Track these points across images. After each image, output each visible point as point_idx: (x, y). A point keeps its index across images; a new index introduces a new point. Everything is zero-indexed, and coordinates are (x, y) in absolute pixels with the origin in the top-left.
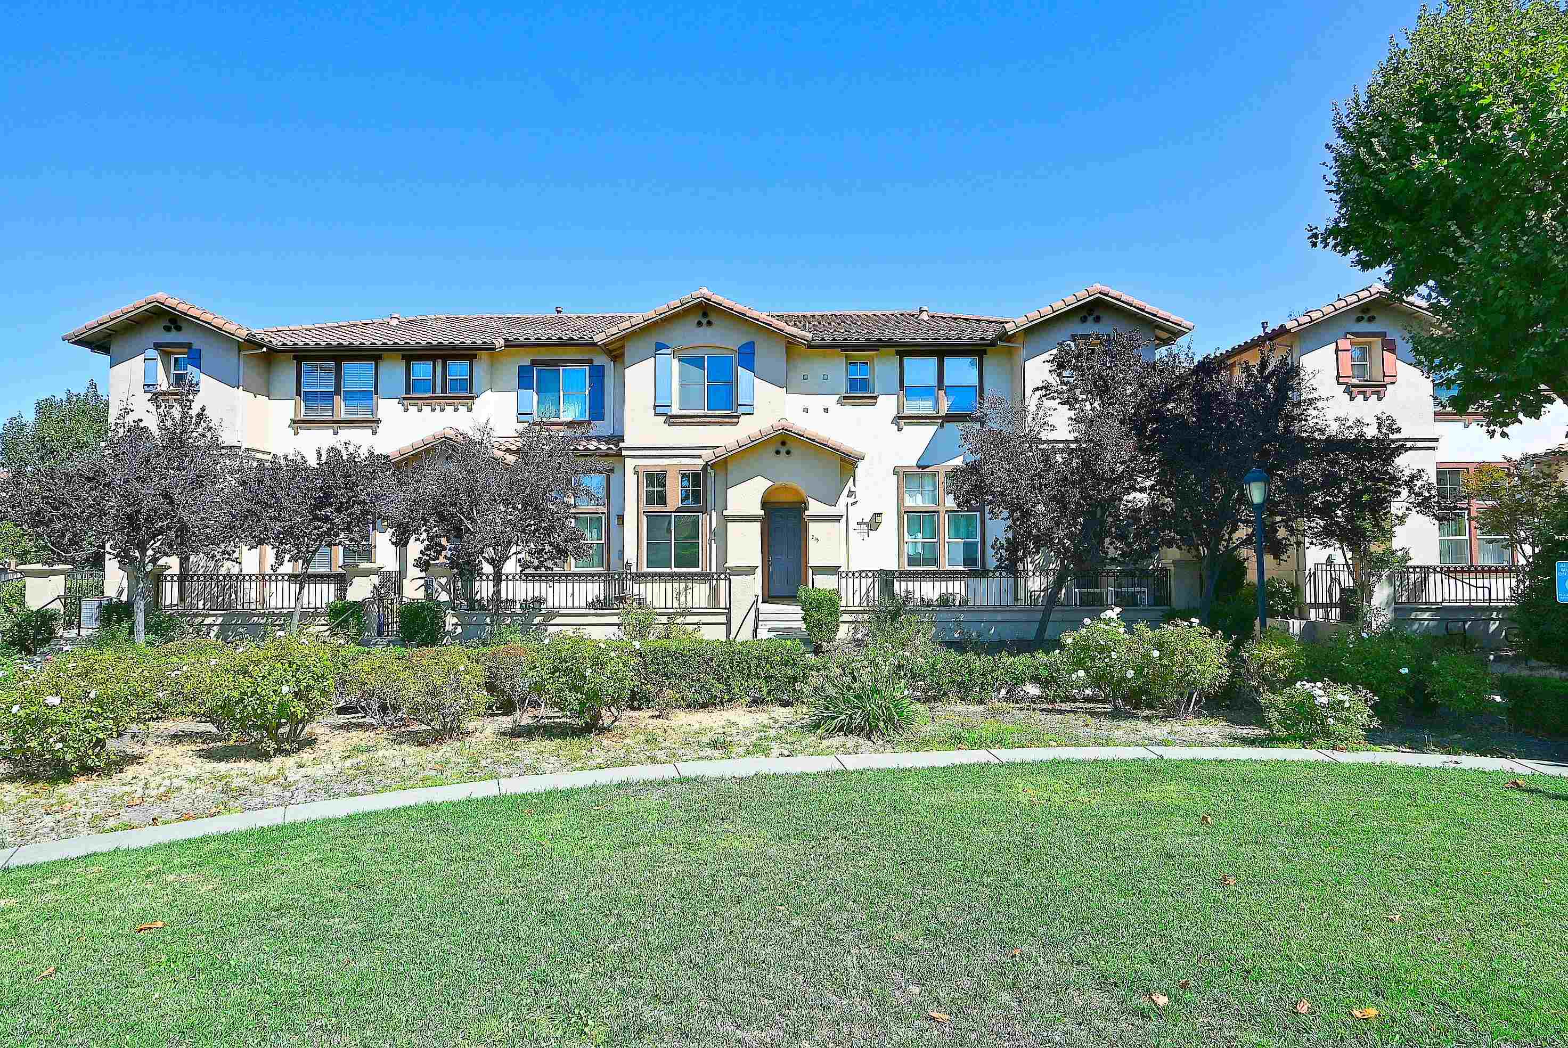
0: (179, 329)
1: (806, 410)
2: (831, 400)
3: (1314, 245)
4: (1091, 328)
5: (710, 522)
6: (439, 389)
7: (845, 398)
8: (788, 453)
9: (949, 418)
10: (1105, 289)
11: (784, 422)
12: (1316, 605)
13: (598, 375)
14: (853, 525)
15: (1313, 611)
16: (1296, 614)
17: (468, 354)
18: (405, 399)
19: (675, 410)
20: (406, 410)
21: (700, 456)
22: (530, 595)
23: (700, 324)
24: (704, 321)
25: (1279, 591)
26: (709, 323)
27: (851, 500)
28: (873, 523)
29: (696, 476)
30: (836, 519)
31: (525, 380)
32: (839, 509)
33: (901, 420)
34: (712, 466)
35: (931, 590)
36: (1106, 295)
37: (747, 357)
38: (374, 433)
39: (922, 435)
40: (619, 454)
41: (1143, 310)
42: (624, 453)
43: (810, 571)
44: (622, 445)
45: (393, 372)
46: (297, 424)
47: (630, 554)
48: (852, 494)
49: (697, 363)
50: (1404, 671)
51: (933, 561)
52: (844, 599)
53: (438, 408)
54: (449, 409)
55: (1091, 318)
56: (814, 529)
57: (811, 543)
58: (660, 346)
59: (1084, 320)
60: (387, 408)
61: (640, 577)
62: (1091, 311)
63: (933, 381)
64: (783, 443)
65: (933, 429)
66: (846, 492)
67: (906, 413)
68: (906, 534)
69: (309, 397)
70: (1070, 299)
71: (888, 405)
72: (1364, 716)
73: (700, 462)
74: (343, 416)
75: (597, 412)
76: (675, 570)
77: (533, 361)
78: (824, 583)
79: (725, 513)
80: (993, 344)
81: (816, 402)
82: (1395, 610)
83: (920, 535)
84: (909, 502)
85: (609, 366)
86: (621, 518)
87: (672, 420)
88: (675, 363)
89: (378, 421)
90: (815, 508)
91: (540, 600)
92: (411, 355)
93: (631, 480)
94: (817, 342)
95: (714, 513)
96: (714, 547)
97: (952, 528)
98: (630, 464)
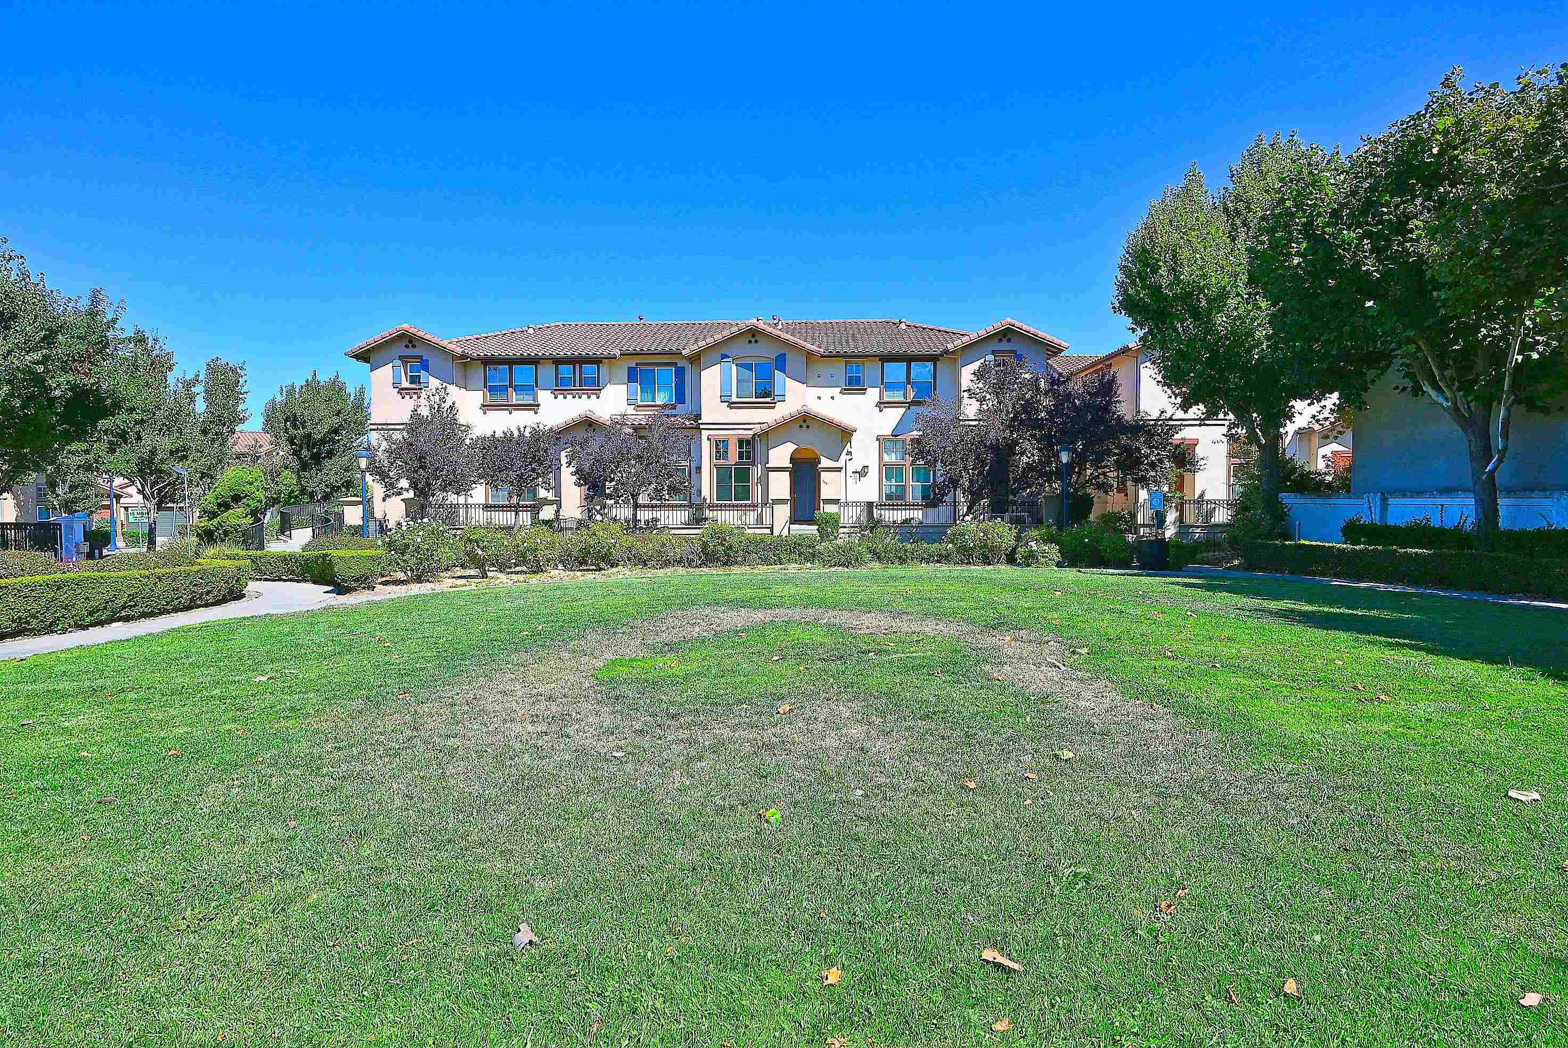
0: (414, 346)
1: (819, 398)
2: (836, 391)
3: (1115, 312)
4: (1004, 346)
5: (756, 472)
6: (577, 384)
7: (845, 390)
8: (808, 427)
9: (913, 403)
10: (1013, 322)
11: (805, 408)
12: (1144, 526)
13: (680, 372)
14: (849, 473)
15: (1142, 529)
16: (1133, 531)
17: (596, 361)
18: (555, 390)
19: (734, 399)
20: (556, 398)
21: (751, 429)
22: (651, 517)
23: (750, 342)
24: (753, 340)
25: (1123, 517)
26: (756, 341)
27: (849, 457)
28: (862, 472)
29: (748, 442)
30: (839, 470)
31: (632, 377)
32: (841, 463)
33: (882, 405)
34: (759, 436)
35: (899, 516)
36: (1013, 326)
37: (781, 363)
38: (536, 413)
39: (895, 414)
40: (697, 428)
41: (1036, 336)
42: (701, 427)
43: (822, 502)
44: (700, 422)
45: (546, 372)
46: (485, 407)
47: (705, 492)
48: (849, 453)
49: (748, 367)
50: (1086, 540)
51: (902, 497)
52: (842, 518)
53: (577, 396)
54: (585, 397)
55: (1005, 340)
56: (824, 476)
57: (822, 484)
58: (724, 356)
59: (1000, 340)
60: (544, 396)
61: (712, 507)
62: (1004, 336)
63: (903, 379)
64: (804, 421)
65: (903, 410)
66: (845, 452)
67: (886, 399)
68: (884, 480)
69: (491, 389)
70: (990, 329)
71: (873, 394)
72: (1057, 557)
73: (751, 433)
74: (514, 402)
75: (680, 398)
76: (734, 502)
77: (637, 364)
78: (831, 509)
79: (767, 466)
80: (941, 355)
81: (826, 392)
82: (1179, 527)
83: (893, 480)
84: (886, 458)
85: (688, 367)
86: (699, 469)
87: (732, 405)
88: (734, 367)
89: (538, 405)
90: (825, 462)
91: (656, 520)
92: (558, 361)
93: (705, 445)
94: (827, 353)
95: (759, 465)
96: (760, 487)
97: (915, 476)
98: (705, 434)
